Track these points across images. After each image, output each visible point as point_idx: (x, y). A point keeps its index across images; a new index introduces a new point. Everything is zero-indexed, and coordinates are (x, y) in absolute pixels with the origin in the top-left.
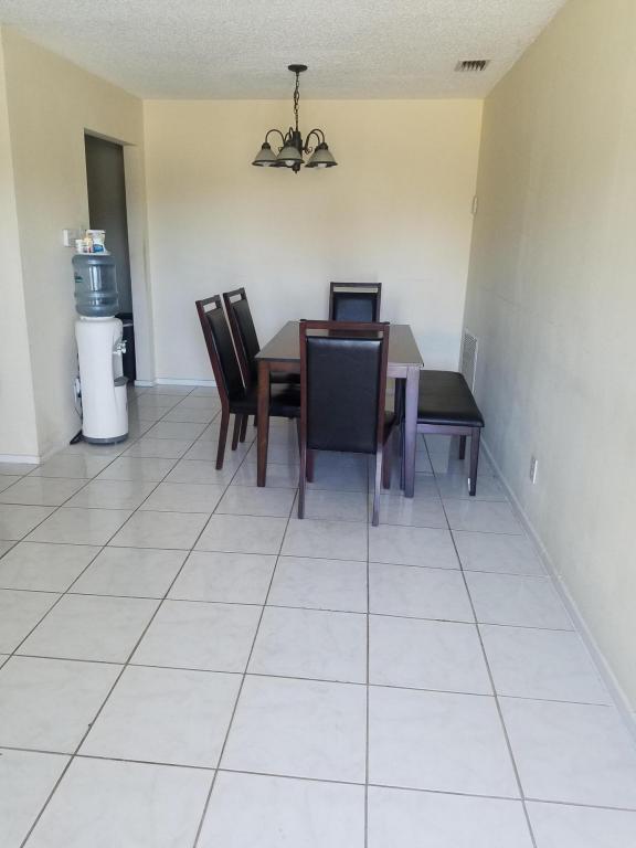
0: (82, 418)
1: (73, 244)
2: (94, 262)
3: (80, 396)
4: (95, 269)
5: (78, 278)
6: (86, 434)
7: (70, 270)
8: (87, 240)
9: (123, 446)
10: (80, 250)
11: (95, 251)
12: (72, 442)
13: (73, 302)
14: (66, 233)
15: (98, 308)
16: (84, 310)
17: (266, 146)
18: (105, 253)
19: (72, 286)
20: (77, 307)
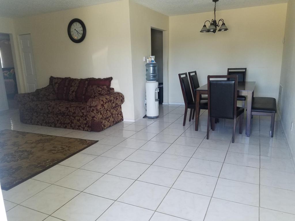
0: (146, 111)
1: (146, 60)
2: (151, 65)
3: (146, 105)
4: (151, 67)
5: (147, 70)
6: (147, 115)
7: (145, 68)
8: (150, 59)
9: (157, 119)
10: (148, 62)
11: (152, 62)
12: (143, 118)
13: (146, 77)
14: (144, 57)
15: (152, 79)
16: (148, 79)
17: (205, 26)
18: (154, 62)
19: (145, 73)
20: (146, 78)
